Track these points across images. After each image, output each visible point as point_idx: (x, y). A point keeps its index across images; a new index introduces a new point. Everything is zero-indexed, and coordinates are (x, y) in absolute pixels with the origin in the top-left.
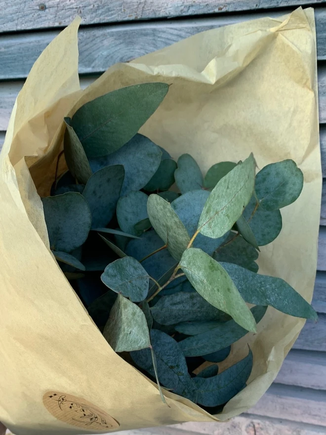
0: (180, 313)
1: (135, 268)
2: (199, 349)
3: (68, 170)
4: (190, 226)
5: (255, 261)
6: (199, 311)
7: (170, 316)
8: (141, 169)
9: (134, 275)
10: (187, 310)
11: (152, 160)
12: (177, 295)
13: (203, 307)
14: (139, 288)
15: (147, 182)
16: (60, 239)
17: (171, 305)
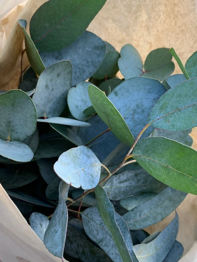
0: (128, 189)
1: (88, 157)
2: (143, 221)
3: (30, 66)
4: (130, 109)
5: (189, 135)
6: (144, 186)
7: (120, 192)
8: (90, 60)
9: (87, 163)
10: (134, 186)
11: (98, 52)
12: (123, 174)
13: (147, 182)
14: (91, 175)
15: (95, 70)
16: (13, 131)
17: (119, 183)
